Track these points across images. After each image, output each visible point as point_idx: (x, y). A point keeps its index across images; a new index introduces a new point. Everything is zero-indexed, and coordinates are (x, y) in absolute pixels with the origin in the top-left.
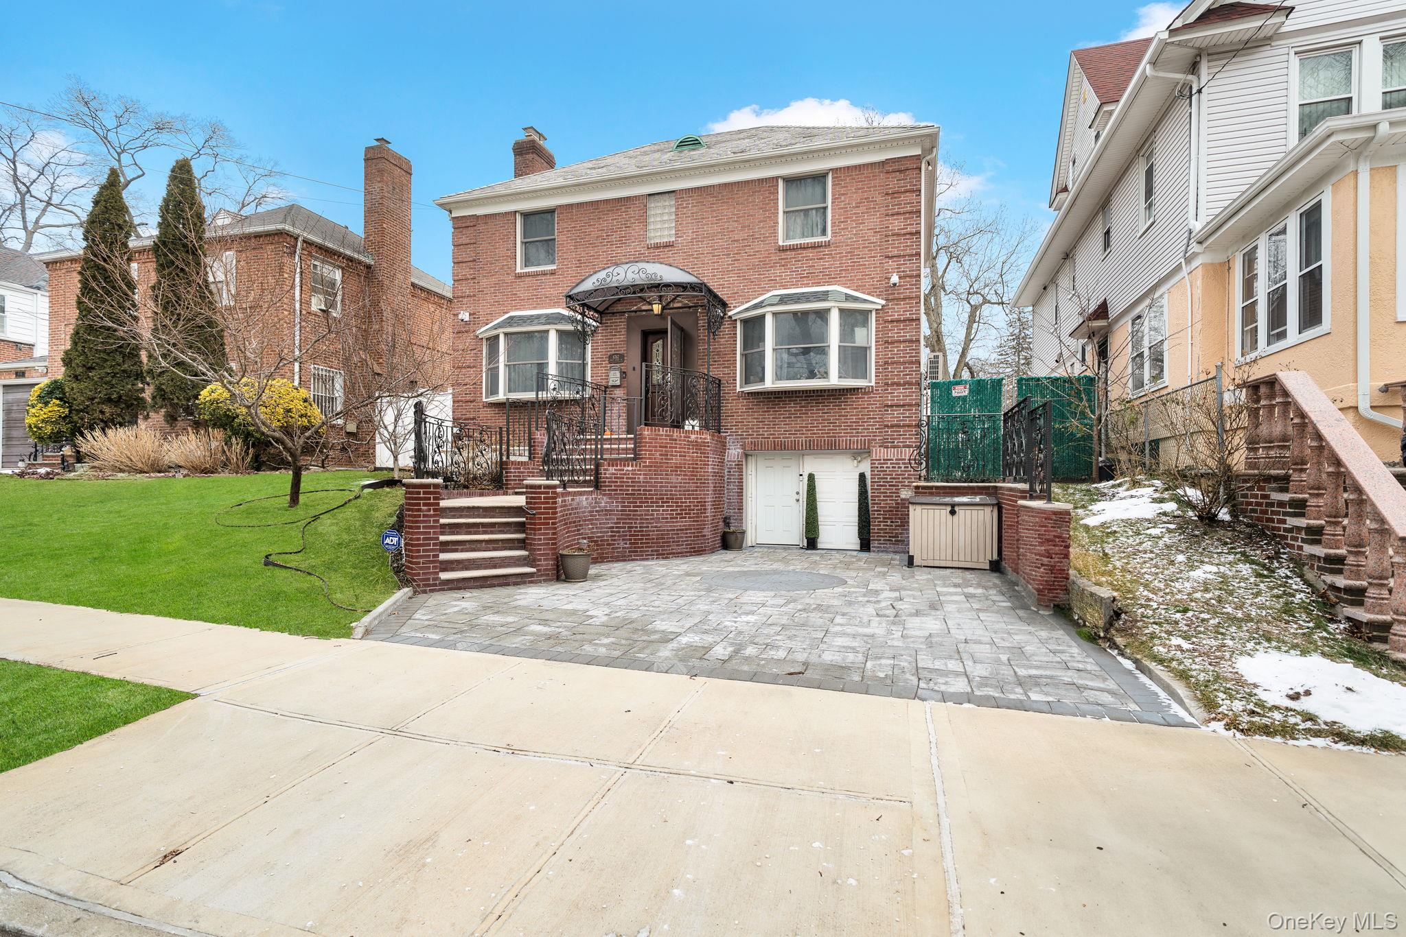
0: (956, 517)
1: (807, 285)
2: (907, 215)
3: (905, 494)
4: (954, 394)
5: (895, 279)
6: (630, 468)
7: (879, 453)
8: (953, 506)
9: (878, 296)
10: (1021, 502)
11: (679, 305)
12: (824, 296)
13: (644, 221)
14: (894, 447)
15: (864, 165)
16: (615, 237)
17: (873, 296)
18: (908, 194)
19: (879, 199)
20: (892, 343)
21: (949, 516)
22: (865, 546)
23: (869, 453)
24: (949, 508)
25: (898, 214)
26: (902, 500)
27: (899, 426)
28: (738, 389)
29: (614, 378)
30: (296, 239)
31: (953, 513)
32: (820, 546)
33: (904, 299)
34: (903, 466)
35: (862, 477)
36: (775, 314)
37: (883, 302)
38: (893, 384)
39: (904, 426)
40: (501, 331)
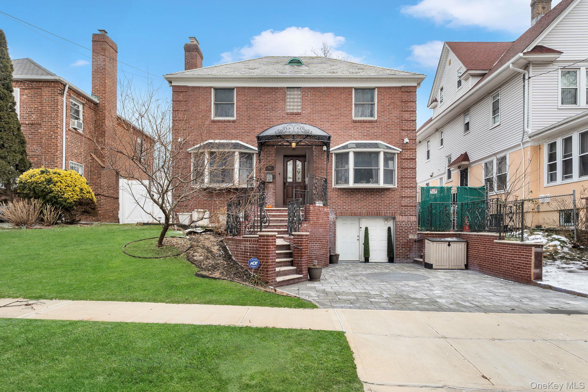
0: (451, 247)
1: (366, 139)
2: (411, 112)
3: (411, 237)
4: (431, 192)
5: (406, 140)
7: (399, 218)
8: (449, 242)
9: (398, 147)
10: (495, 241)
11: (304, 144)
12: (376, 146)
13: (284, 100)
14: (406, 215)
15: (392, 87)
16: (269, 107)
17: (396, 147)
18: (411, 103)
19: (399, 103)
20: (405, 169)
21: (448, 247)
22: (391, 259)
23: (394, 218)
25: (407, 111)
26: (410, 239)
27: (407, 206)
28: (333, 187)
29: (269, 178)
30: (65, 86)
31: (449, 245)
32: (370, 261)
33: (410, 149)
34: (410, 224)
35: (389, 229)
36: (355, 153)
37: (401, 150)
38: (405, 187)
39: (410, 206)
40: (206, 151)
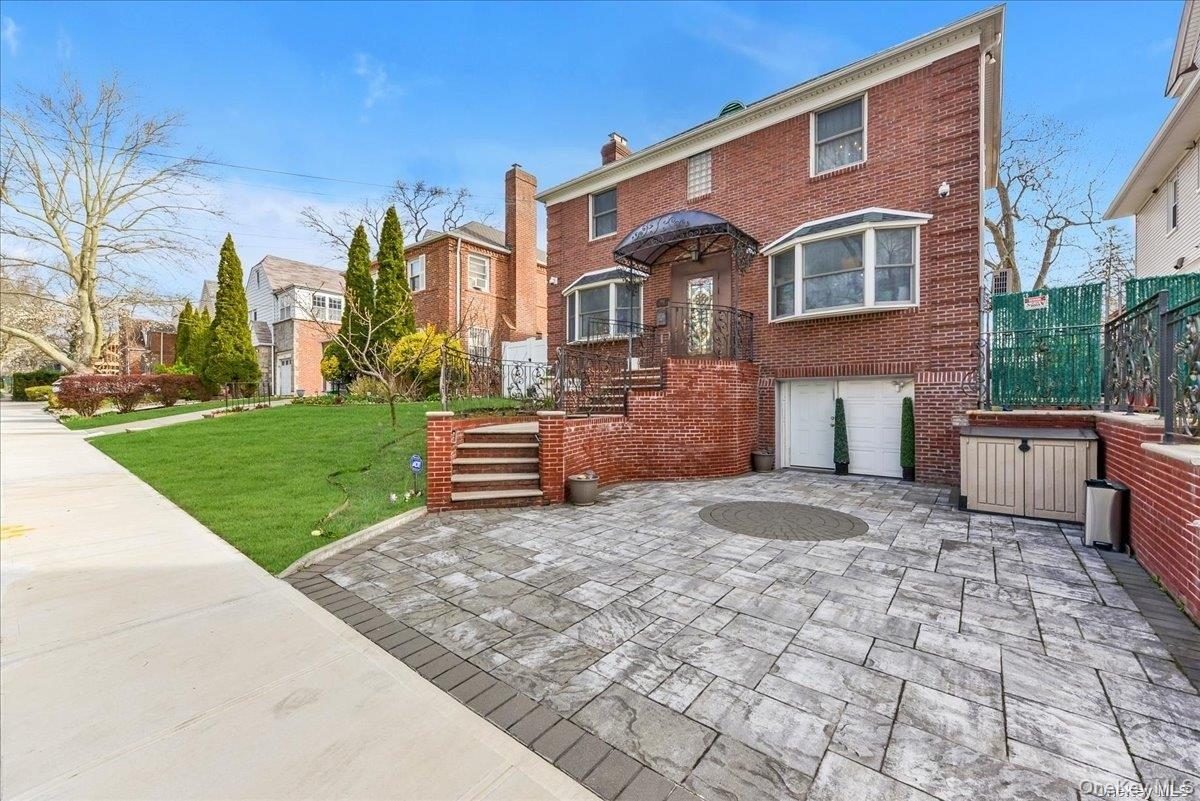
0: (1029, 454)
1: (840, 212)
2: (961, 116)
3: (957, 421)
4: (1027, 307)
5: (944, 188)
6: (655, 397)
7: (926, 377)
8: (1025, 441)
9: (923, 211)
11: (715, 250)
12: (860, 219)
13: (684, 181)
14: (944, 370)
15: (906, 76)
16: (662, 198)
17: (918, 211)
18: (961, 93)
19: (924, 107)
20: (942, 258)
21: (1020, 454)
22: (909, 474)
23: (915, 377)
24: (1019, 443)
25: (949, 117)
26: (954, 427)
27: (951, 347)
28: (770, 321)
29: (659, 319)
30: (457, 241)
31: (1024, 448)
32: (851, 472)
33: (957, 209)
34: (956, 391)
35: (907, 403)
36: (805, 245)
37: (931, 216)
38: (942, 303)
39: (957, 347)
40: (576, 288)
